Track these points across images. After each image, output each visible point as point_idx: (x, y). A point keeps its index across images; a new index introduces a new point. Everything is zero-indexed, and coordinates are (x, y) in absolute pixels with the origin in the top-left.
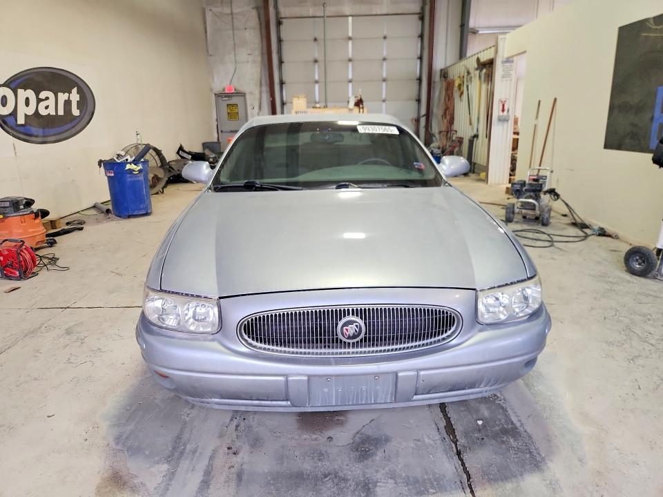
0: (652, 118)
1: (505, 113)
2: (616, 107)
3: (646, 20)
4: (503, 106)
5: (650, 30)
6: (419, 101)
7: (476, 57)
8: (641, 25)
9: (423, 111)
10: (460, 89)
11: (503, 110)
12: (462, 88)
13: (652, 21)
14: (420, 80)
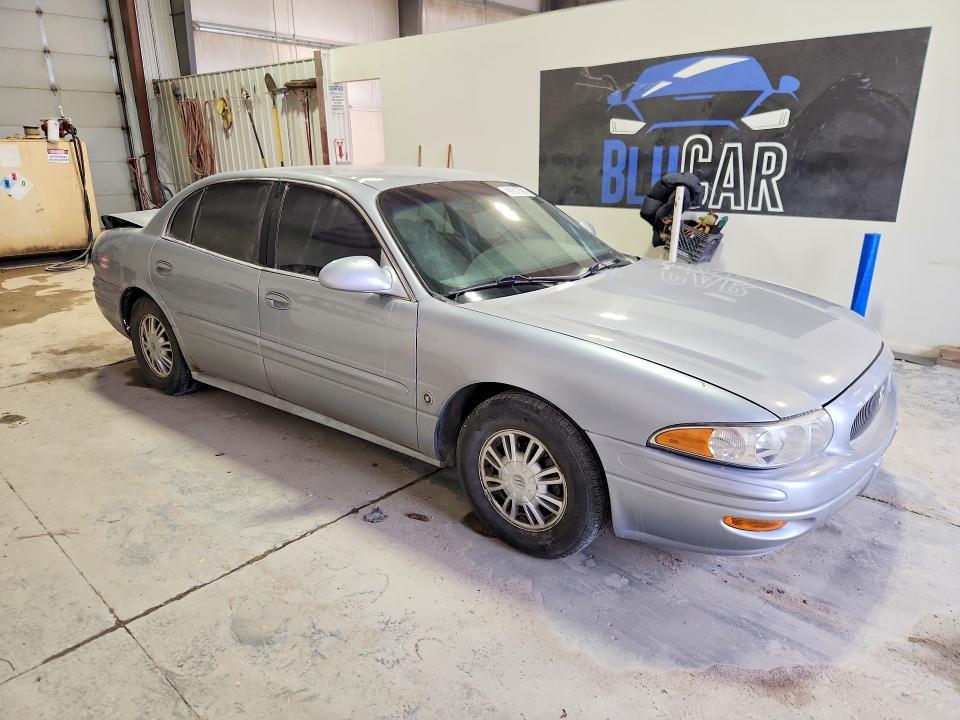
0: (601, 172)
1: (344, 157)
2: (549, 159)
3: (580, 69)
4: (340, 148)
5: (585, 80)
6: (126, 129)
7: (264, 72)
8: (574, 73)
9: (139, 149)
10: (225, 117)
11: (341, 155)
12: (229, 117)
13: (587, 71)
14: (121, 93)
